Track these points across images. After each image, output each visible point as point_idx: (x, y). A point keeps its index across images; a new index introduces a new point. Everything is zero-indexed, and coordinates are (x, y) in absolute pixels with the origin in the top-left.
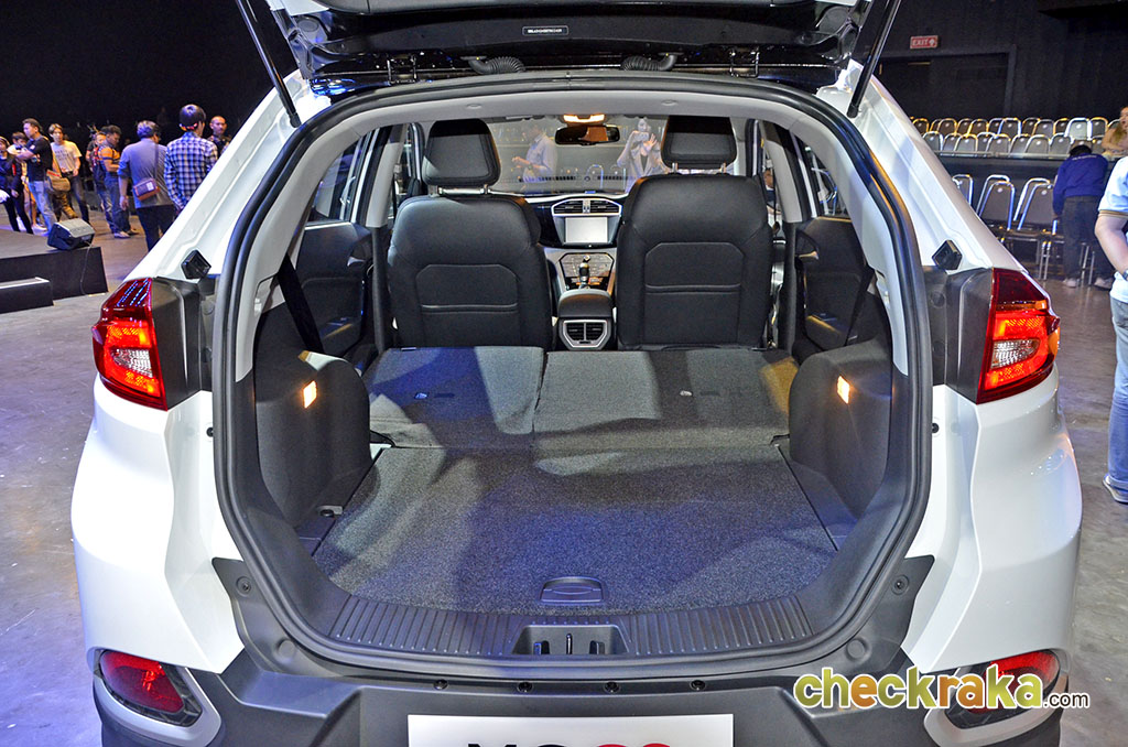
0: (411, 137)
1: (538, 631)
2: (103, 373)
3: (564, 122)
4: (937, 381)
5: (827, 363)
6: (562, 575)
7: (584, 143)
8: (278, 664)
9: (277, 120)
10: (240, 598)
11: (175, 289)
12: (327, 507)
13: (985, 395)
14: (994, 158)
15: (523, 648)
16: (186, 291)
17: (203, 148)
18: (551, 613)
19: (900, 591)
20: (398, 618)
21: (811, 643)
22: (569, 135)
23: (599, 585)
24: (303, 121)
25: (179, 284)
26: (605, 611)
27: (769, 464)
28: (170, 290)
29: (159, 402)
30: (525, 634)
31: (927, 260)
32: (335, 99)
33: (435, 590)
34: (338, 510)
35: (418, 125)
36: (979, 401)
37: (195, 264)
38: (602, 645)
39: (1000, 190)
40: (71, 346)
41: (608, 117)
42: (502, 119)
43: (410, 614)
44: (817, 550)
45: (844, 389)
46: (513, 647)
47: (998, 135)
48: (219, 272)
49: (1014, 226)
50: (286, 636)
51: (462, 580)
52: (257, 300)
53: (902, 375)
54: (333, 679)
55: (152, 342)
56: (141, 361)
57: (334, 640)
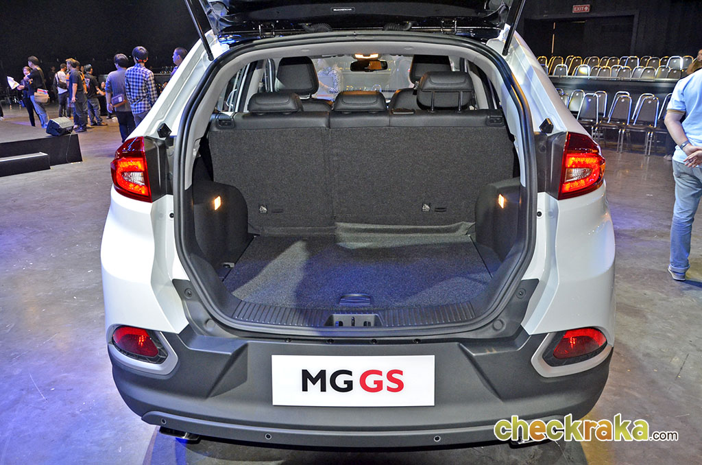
0: (267, 67)
1: (337, 317)
2: (116, 184)
3: (355, 58)
4: (540, 190)
5: (494, 188)
6: (350, 293)
7: (367, 71)
8: (207, 332)
9: (202, 57)
10: (186, 299)
11: (154, 142)
12: (227, 263)
13: (563, 196)
14: (621, 81)
15: (330, 323)
16: (159, 144)
17: (144, 75)
18: (344, 309)
19: (521, 297)
20: (266, 311)
21: (475, 321)
22: (359, 66)
23: (369, 297)
24: (215, 58)
25: (156, 140)
26: (372, 309)
27: (463, 244)
28: (152, 143)
29: (147, 198)
30: (331, 319)
31: (537, 129)
32: (231, 45)
33: (285, 298)
34: (232, 265)
35: (272, 60)
36: (559, 199)
37: (164, 130)
38: (369, 323)
39: (623, 100)
40: (64, 192)
41: (380, 56)
42: (320, 57)
43: (272, 309)
44: (484, 283)
45: (502, 201)
46: (325, 322)
47: (625, 67)
48: (176, 134)
49: (631, 122)
50: (210, 317)
51: (298, 294)
52: (194, 150)
53: (523, 187)
54: (234, 339)
55: (145, 168)
56: (137, 178)
57: (234, 319)
